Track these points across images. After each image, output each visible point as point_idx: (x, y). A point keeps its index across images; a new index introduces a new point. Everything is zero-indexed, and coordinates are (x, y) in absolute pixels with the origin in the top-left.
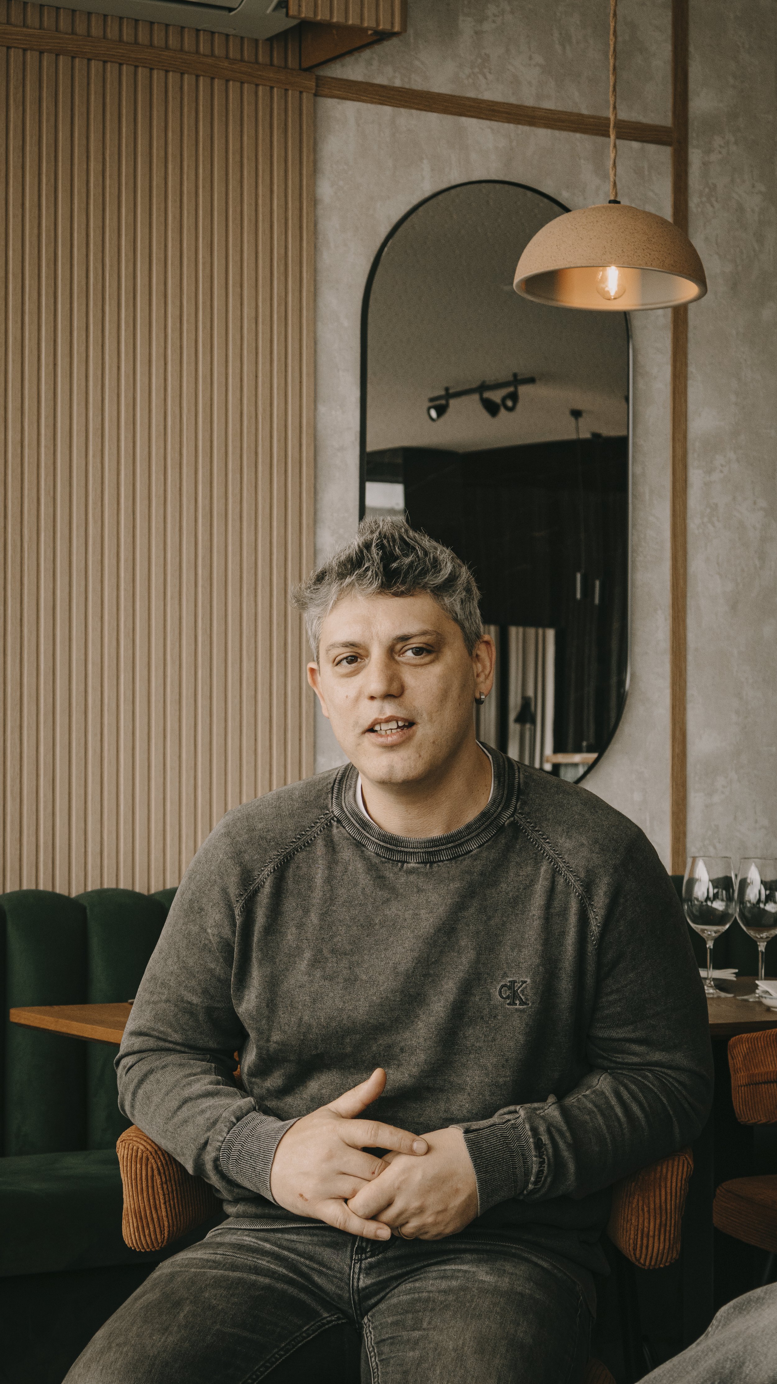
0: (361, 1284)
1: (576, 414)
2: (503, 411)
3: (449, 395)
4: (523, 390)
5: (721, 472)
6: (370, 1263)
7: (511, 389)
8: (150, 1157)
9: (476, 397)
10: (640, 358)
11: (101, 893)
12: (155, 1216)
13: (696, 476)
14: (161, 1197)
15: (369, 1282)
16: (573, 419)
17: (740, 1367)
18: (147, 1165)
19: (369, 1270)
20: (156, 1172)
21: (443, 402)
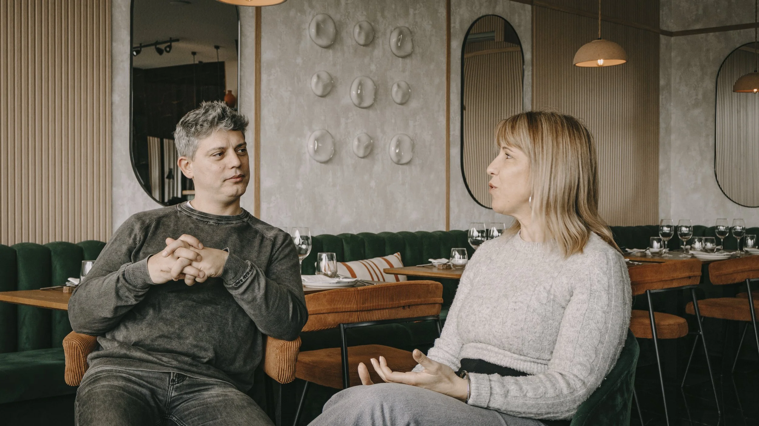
0: (173, 395)
1: (194, 53)
2: (165, 53)
3: (141, 46)
4: (173, 44)
5: (274, 75)
6: (177, 386)
7: (169, 44)
8: (78, 346)
9: (153, 47)
10: (243, 29)
11: (22, 245)
12: (80, 370)
13: (264, 77)
14: (83, 362)
15: (176, 394)
16: (192, 56)
17: (344, 421)
18: (77, 349)
19: (176, 389)
20: (81, 352)
21: (139, 49)
